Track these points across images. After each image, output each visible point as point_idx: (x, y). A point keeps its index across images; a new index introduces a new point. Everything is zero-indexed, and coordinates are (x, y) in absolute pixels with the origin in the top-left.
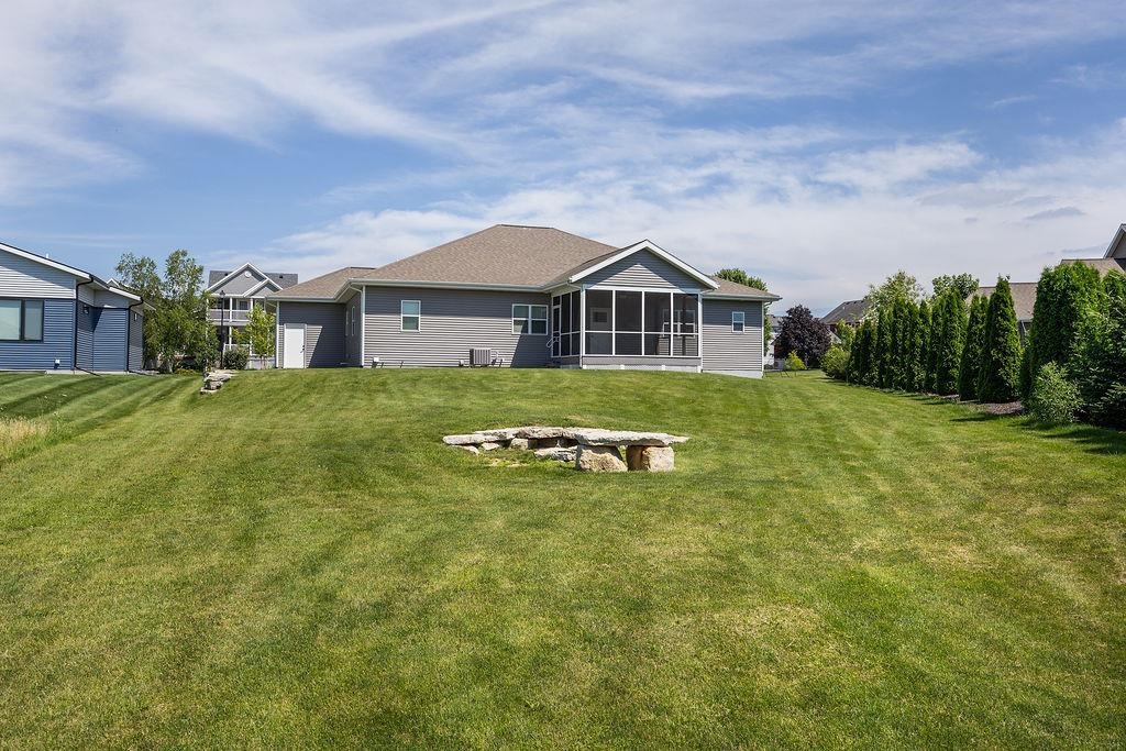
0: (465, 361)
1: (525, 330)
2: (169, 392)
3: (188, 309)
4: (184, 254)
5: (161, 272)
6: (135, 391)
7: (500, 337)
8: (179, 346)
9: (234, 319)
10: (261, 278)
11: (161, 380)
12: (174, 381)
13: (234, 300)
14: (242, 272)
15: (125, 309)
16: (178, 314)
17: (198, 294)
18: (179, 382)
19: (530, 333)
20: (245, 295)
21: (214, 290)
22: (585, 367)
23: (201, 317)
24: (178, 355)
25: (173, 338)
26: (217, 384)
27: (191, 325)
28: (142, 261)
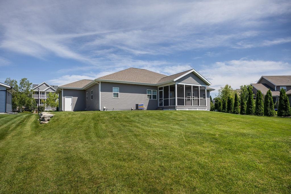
0: (134, 108)
1: (150, 98)
2: (23, 121)
3: (27, 94)
4: (26, 79)
5: (18, 84)
6: (8, 121)
7: (143, 99)
8: (24, 105)
9: (41, 97)
10: (48, 86)
11: (19, 116)
12: (24, 116)
13: (40, 92)
14: (43, 84)
15: (4, 91)
16: (24, 95)
17: (30, 90)
18: (26, 117)
19: (152, 99)
20: (44, 91)
21: (34, 89)
22: (177, 110)
23: (30, 96)
24: (23, 107)
25: (22, 102)
26: (48, 118)
27: (28, 99)
28: (13, 80)
